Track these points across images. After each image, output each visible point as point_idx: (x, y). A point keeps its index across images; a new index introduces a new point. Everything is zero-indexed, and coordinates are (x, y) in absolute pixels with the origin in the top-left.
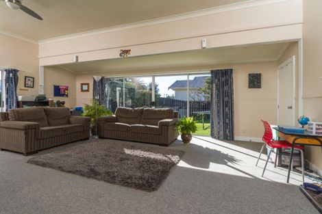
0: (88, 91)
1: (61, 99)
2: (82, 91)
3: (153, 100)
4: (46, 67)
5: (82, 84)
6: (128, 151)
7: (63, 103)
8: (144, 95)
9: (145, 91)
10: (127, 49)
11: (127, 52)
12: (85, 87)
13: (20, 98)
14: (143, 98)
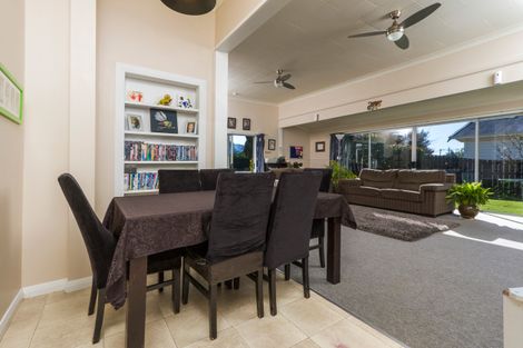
0: (323, 150)
1: (298, 161)
2: (317, 151)
3: (414, 159)
4: (284, 129)
5: (317, 143)
6: (377, 215)
7: (301, 165)
8: (399, 152)
9: (400, 146)
10: (377, 100)
11: (377, 103)
12: (320, 147)
13: (266, 161)
14: (397, 157)
